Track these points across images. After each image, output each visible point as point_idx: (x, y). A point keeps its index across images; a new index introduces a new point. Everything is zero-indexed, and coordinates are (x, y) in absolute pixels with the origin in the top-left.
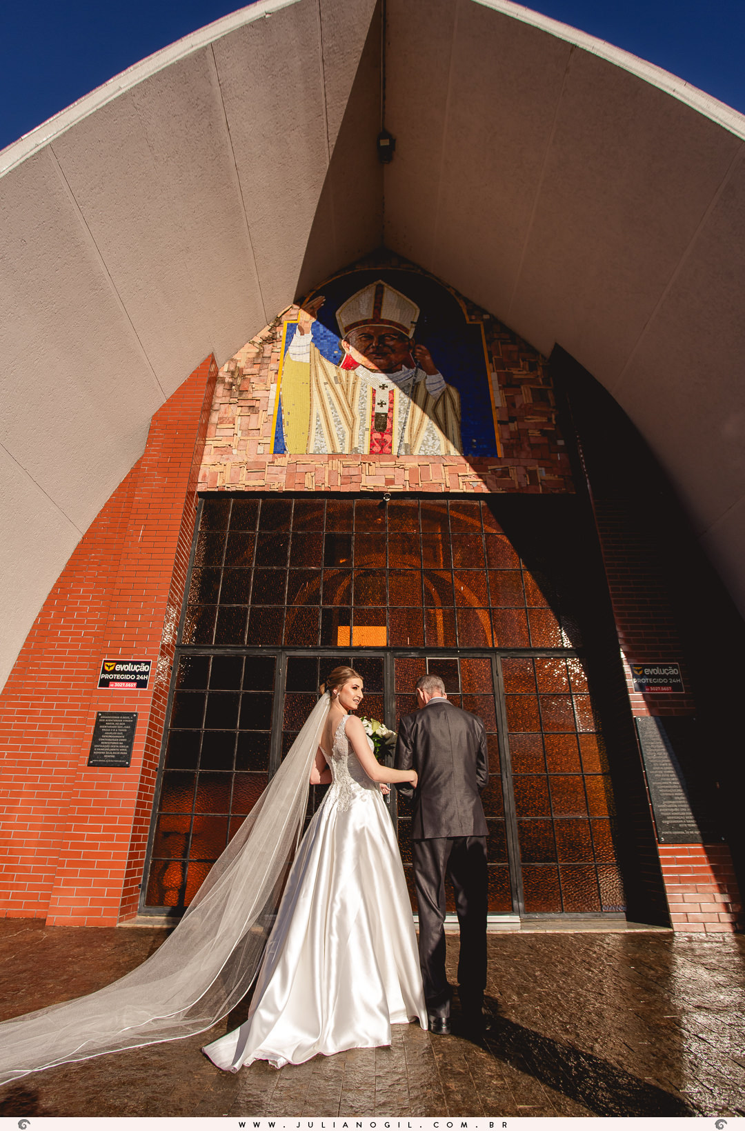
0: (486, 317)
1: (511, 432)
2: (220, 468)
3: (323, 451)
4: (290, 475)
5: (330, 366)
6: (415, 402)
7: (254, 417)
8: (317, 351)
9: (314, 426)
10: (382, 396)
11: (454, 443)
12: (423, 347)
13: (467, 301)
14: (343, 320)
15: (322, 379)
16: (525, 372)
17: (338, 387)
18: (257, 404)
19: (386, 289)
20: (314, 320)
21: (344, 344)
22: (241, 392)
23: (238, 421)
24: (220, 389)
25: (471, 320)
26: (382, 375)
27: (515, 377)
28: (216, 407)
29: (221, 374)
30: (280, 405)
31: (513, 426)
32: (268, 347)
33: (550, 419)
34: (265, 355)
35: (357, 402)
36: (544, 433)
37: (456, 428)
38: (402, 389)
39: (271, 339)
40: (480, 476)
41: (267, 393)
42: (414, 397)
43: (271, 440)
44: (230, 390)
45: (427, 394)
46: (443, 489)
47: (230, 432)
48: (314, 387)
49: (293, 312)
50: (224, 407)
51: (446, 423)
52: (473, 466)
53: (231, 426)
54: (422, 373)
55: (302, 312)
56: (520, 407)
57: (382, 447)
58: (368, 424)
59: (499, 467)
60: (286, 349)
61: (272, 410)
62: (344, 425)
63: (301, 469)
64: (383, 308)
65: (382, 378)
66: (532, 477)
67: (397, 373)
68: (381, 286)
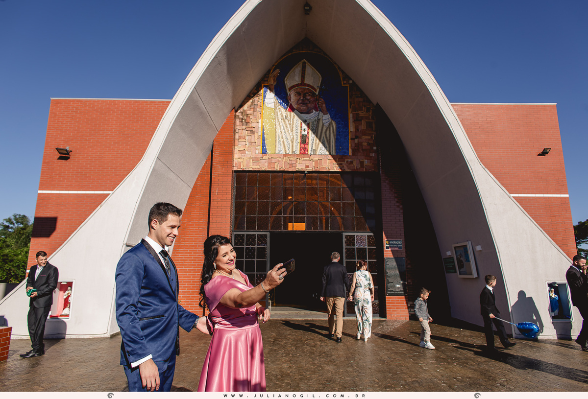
0: (351, 82)
1: (355, 144)
2: (242, 160)
3: (282, 152)
4: (269, 164)
5: (283, 110)
6: (318, 129)
7: (253, 136)
8: (277, 101)
9: (277, 141)
10: (305, 126)
12: (322, 100)
13: (343, 72)
14: (288, 84)
15: (280, 116)
16: (364, 113)
17: (287, 121)
18: (254, 129)
19: (307, 65)
20: (275, 84)
21: (289, 98)
22: (247, 123)
23: (247, 138)
24: (238, 122)
25: (344, 84)
27: (360, 115)
28: (237, 131)
29: (237, 113)
30: (263, 130)
31: (356, 141)
32: (256, 99)
33: (372, 137)
34: (255, 104)
35: (294, 129)
36: (369, 144)
37: (333, 142)
39: (257, 94)
40: (341, 164)
41: (258, 124)
42: (317, 127)
43: (260, 147)
44: (242, 122)
45: (323, 125)
46: (327, 170)
47: (244, 143)
48: (277, 121)
50: (241, 131)
51: (330, 139)
52: (339, 160)
53: (244, 140)
54: (321, 114)
55: (270, 78)
56: (360, 131)
57: (304, 151)
58: (299, 140)
59: (349, 160)
60: (264, 101)
61: (260, 133)
62: (289, 141)
63: (273, 161)
64: (306, 77)
65: (305, 117)
66: (362, 163)
67: (311, 114)
68: (304, 64)
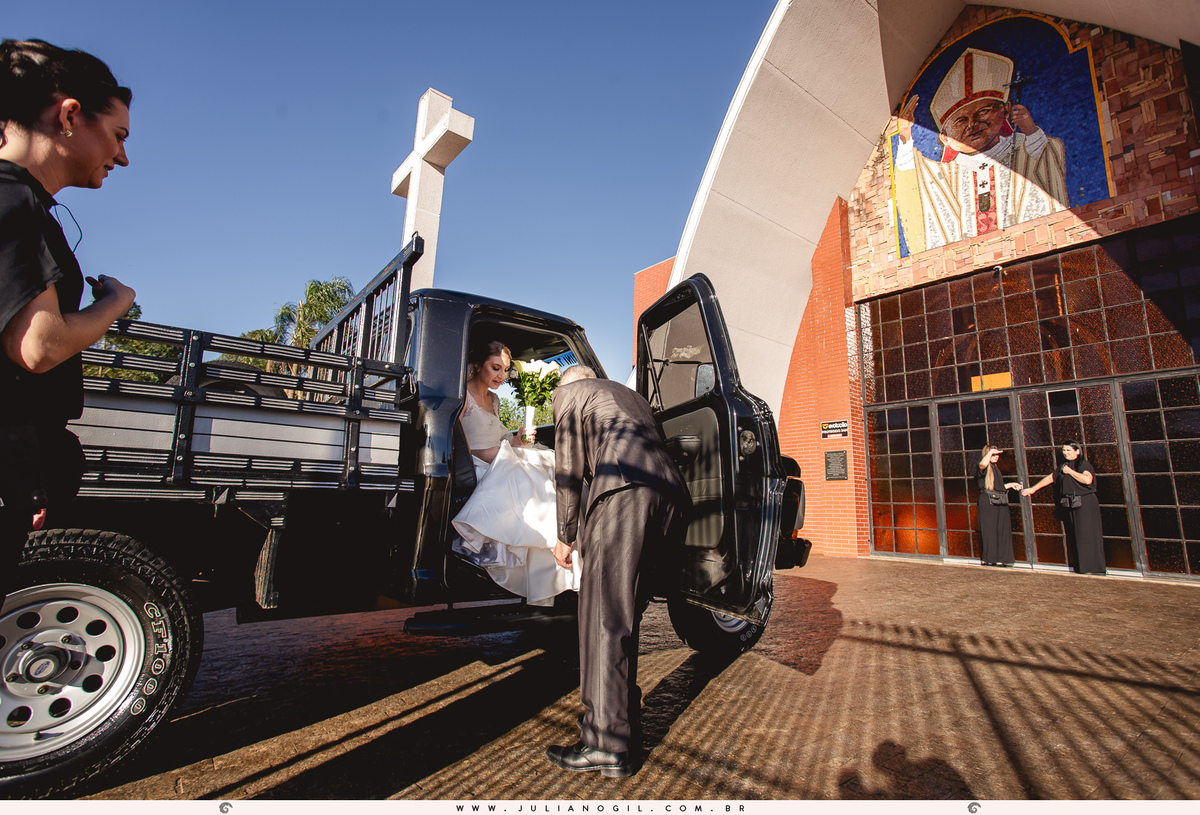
0: (1094, 32)
1: (1125, 165)
2: (865, 281)
3: (939, 244)
4: (916, 273)
5: (933, 165)
6: (1015, 171)
7: (881, 232)
8: (920, 154)
9: (928, 225)
10: (983, 176)
11: (1059, 200)
12: (1020, 107)
13: (1068, 23)
14: (938, 112)
15: (928, 179)
16: (1147, 83)
17: (942, 182)
18: (881, 221)
19: (975, 56)
20: (912, 124)
21: (942, 137)
22: (867, 215)
23: (870, 239)
24: (852, 218)
25: (1074, 47)
26: (981, 155)
27: (1133, 95)
28: (852, 233)
29: (850, 205)
30: (898, 215)
31: (1129, 157)
32: (879, 167)
34: (879, 175)
35: (961, 191)
36: (1169, 151)
37: (1060, 182)
38: (1002, 162)
39: (881, 159)
40: (1089, 225)
41: (886, 210)
42: (1014, 167)
43: (896, 248)
44: (859, 215)
45: (1028, 157)
46: (1050, 248)
47: (866, 251)
48: (923, 190)
49: (893, 124)
50: (859, 231)
51: (1049, 181)
52: (1081, 216)
53: (866, 245)
54: (1020, 136)
55: (900, 120)
56: (1139, 131)
57: (988, 225)
58: (973, 208)
59: (1111, 209)
60: (894, 163)
61: (893, 223)
62: (953, 218)
63: (923, 265)
64: (975, 79)
65: (981, 158)
66: (1153, 206)
67: (996, 147)
68: (970, 55)
